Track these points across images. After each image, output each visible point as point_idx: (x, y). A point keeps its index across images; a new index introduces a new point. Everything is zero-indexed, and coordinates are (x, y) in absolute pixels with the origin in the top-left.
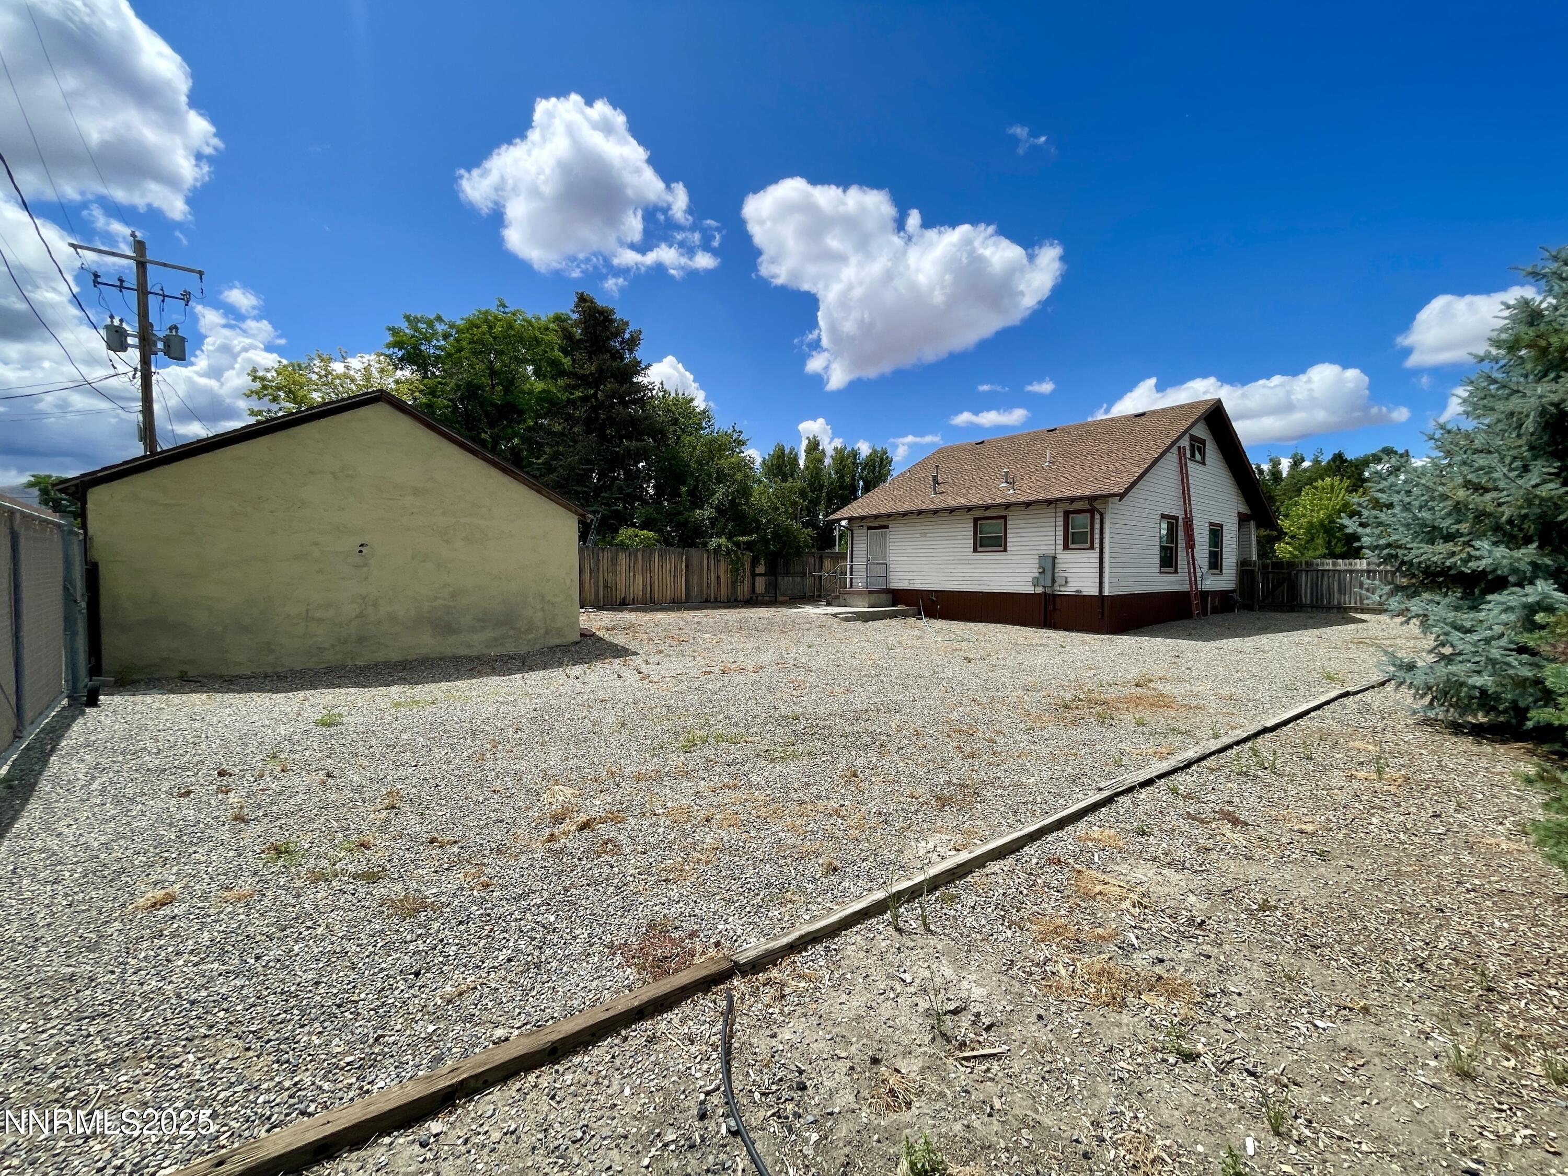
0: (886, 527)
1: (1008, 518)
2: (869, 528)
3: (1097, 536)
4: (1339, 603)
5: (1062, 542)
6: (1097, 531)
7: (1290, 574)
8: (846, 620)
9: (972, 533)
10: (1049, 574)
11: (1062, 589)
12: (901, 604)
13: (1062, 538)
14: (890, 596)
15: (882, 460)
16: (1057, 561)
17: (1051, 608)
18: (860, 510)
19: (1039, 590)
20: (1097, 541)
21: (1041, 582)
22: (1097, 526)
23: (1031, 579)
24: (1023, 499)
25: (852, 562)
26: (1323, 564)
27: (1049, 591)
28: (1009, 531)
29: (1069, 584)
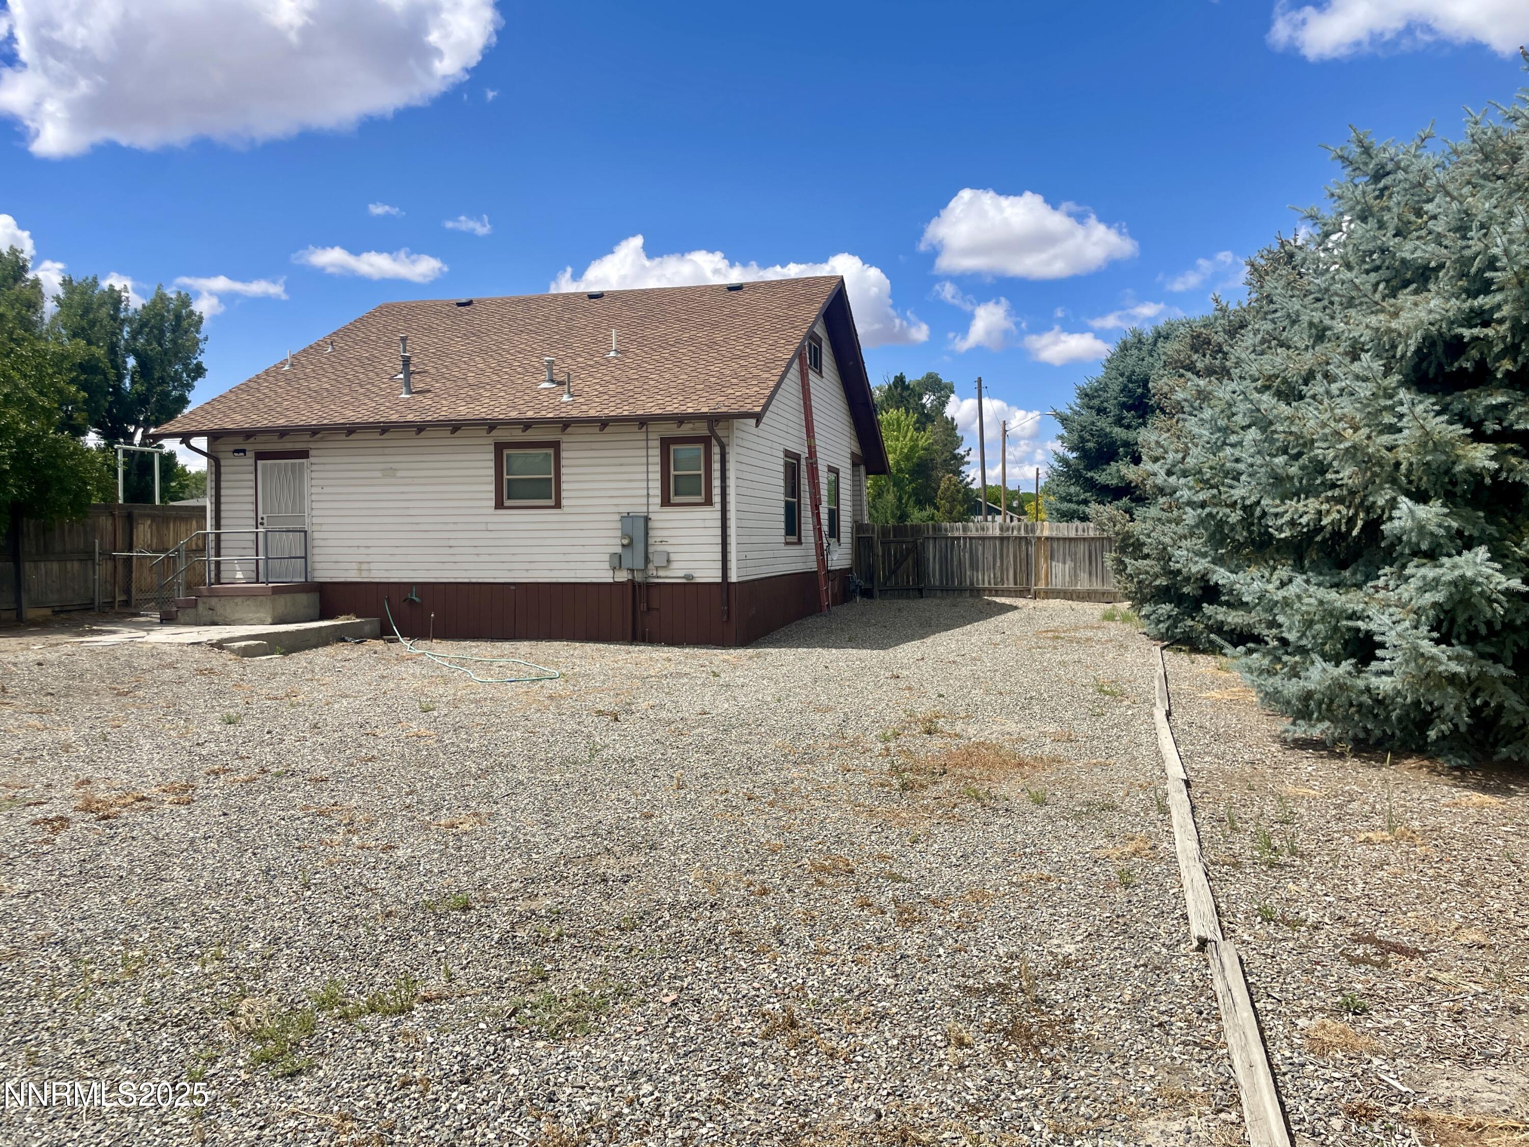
0: (304, 454)
1: (563, 446)
2: (261, 456)
3: (716, 483)
4: (972, 583)
5: (659, 492)
6: (716, 474)
7: (915, 542)
8: (247, 652)
9: (492, 472)
10: (639, 547)
11: (662, 573)
12: (347, 613)
13: (658, 484)
14: (314, 597)
15: (178, 317)
16: (651, 524)
17: (644, 607)
18: (238, 417)
19: (622, 576)
20: (716, 491)
21: (627, 562)
22: (716, 466)
23: (607, 558)
24: (592, 413)
25: (218, 525)
26: (952, 529)
27: (639, 578)
28: (563, 470)
29: (674, 565)
